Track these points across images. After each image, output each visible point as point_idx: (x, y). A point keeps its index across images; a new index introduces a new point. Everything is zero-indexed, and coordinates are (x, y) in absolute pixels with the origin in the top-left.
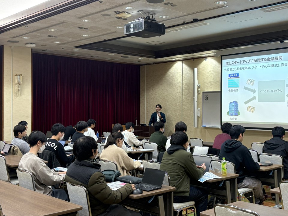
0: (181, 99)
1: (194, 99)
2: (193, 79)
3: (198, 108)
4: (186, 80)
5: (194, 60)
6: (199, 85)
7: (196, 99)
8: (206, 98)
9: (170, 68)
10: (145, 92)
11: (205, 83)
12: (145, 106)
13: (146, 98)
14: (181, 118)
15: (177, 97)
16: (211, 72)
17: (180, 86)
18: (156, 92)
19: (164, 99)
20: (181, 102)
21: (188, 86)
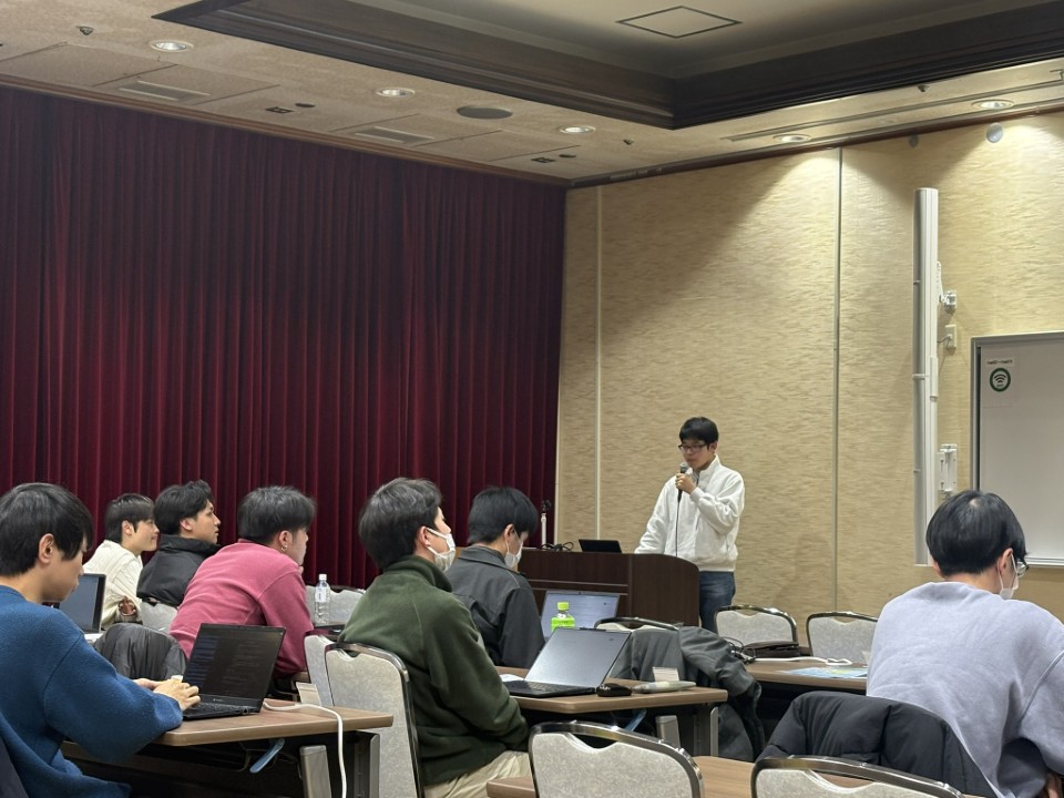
0: (832, 389)
1: (918, 381)
2: (911, 261)
3: (940, 442)
4: (864, 270)
5: (913, 144)
6: (951, 299)
7: (930, 387)
8: (1000, 379)
9: (757, 196)
10: (595, 349)
11: (990, 281)
12: (593, 439)
13: (603, 388)
14: (832, 505)
15: (804, 378)
16: (1027, 214)
17: (824, 303)
18: (669, 350)
19: (719, 388)
20: (831, 406)
21: (878, 307)
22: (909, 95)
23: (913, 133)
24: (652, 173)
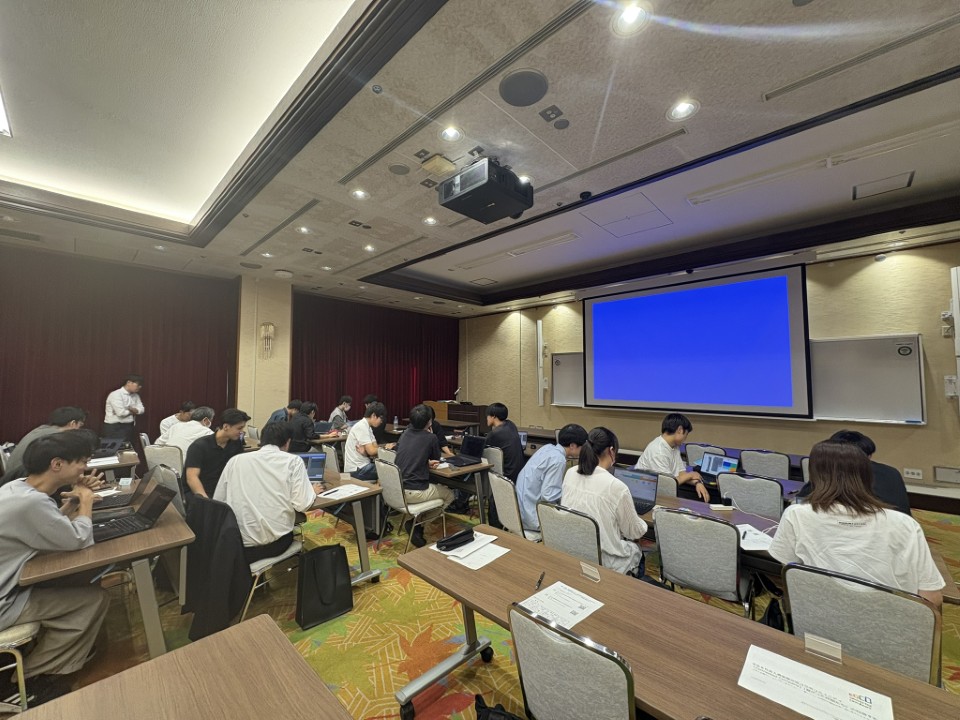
0: (519, 365)
1: (537, 364)
2: (535, 336)
3: (543, 377)
4: (526, 338)
5: (537, 310)
6: (545, 345)
7: (541, 363)
8: (557, 362)
9: (501, 321)
10: (467, 356)
11: (555, 341)
12: (466, 375)
13: (468, 364)
14: (519, 391)
15: (513, 362)
17: (517, 345)
20: (519, 369)
21: (529, 346)
22: (537, 299)
23: (537, 307)
24: (478, 316)
